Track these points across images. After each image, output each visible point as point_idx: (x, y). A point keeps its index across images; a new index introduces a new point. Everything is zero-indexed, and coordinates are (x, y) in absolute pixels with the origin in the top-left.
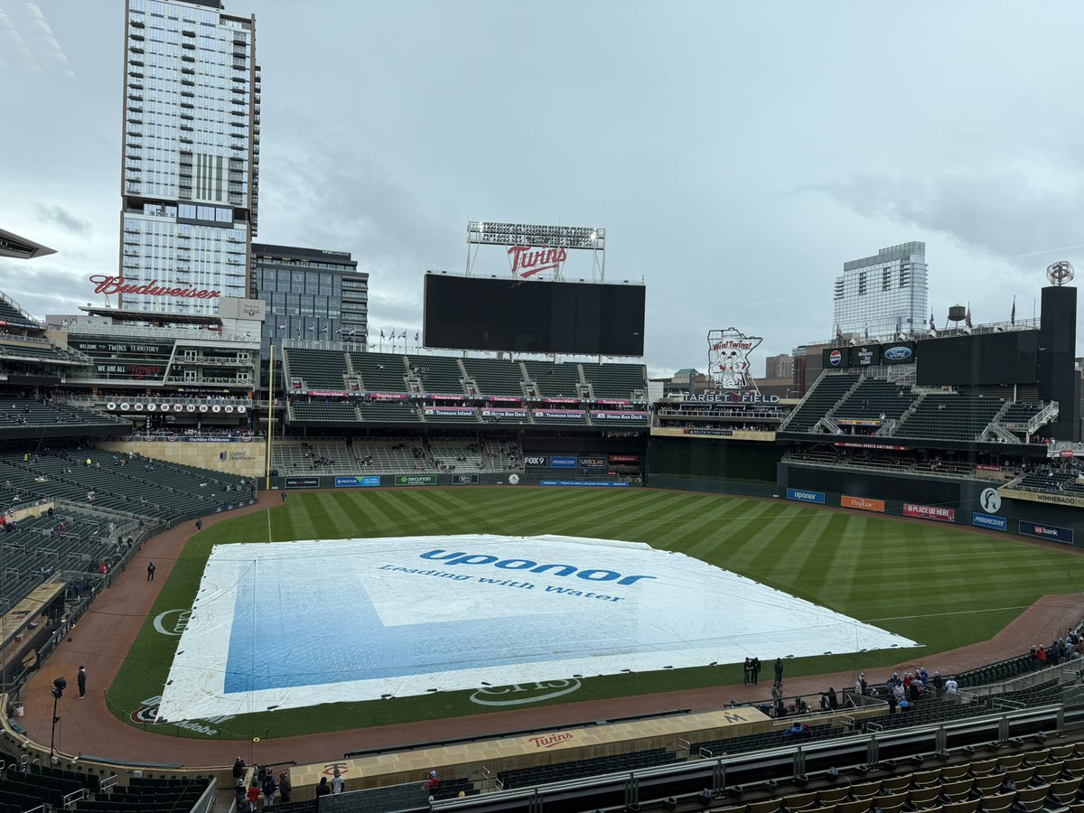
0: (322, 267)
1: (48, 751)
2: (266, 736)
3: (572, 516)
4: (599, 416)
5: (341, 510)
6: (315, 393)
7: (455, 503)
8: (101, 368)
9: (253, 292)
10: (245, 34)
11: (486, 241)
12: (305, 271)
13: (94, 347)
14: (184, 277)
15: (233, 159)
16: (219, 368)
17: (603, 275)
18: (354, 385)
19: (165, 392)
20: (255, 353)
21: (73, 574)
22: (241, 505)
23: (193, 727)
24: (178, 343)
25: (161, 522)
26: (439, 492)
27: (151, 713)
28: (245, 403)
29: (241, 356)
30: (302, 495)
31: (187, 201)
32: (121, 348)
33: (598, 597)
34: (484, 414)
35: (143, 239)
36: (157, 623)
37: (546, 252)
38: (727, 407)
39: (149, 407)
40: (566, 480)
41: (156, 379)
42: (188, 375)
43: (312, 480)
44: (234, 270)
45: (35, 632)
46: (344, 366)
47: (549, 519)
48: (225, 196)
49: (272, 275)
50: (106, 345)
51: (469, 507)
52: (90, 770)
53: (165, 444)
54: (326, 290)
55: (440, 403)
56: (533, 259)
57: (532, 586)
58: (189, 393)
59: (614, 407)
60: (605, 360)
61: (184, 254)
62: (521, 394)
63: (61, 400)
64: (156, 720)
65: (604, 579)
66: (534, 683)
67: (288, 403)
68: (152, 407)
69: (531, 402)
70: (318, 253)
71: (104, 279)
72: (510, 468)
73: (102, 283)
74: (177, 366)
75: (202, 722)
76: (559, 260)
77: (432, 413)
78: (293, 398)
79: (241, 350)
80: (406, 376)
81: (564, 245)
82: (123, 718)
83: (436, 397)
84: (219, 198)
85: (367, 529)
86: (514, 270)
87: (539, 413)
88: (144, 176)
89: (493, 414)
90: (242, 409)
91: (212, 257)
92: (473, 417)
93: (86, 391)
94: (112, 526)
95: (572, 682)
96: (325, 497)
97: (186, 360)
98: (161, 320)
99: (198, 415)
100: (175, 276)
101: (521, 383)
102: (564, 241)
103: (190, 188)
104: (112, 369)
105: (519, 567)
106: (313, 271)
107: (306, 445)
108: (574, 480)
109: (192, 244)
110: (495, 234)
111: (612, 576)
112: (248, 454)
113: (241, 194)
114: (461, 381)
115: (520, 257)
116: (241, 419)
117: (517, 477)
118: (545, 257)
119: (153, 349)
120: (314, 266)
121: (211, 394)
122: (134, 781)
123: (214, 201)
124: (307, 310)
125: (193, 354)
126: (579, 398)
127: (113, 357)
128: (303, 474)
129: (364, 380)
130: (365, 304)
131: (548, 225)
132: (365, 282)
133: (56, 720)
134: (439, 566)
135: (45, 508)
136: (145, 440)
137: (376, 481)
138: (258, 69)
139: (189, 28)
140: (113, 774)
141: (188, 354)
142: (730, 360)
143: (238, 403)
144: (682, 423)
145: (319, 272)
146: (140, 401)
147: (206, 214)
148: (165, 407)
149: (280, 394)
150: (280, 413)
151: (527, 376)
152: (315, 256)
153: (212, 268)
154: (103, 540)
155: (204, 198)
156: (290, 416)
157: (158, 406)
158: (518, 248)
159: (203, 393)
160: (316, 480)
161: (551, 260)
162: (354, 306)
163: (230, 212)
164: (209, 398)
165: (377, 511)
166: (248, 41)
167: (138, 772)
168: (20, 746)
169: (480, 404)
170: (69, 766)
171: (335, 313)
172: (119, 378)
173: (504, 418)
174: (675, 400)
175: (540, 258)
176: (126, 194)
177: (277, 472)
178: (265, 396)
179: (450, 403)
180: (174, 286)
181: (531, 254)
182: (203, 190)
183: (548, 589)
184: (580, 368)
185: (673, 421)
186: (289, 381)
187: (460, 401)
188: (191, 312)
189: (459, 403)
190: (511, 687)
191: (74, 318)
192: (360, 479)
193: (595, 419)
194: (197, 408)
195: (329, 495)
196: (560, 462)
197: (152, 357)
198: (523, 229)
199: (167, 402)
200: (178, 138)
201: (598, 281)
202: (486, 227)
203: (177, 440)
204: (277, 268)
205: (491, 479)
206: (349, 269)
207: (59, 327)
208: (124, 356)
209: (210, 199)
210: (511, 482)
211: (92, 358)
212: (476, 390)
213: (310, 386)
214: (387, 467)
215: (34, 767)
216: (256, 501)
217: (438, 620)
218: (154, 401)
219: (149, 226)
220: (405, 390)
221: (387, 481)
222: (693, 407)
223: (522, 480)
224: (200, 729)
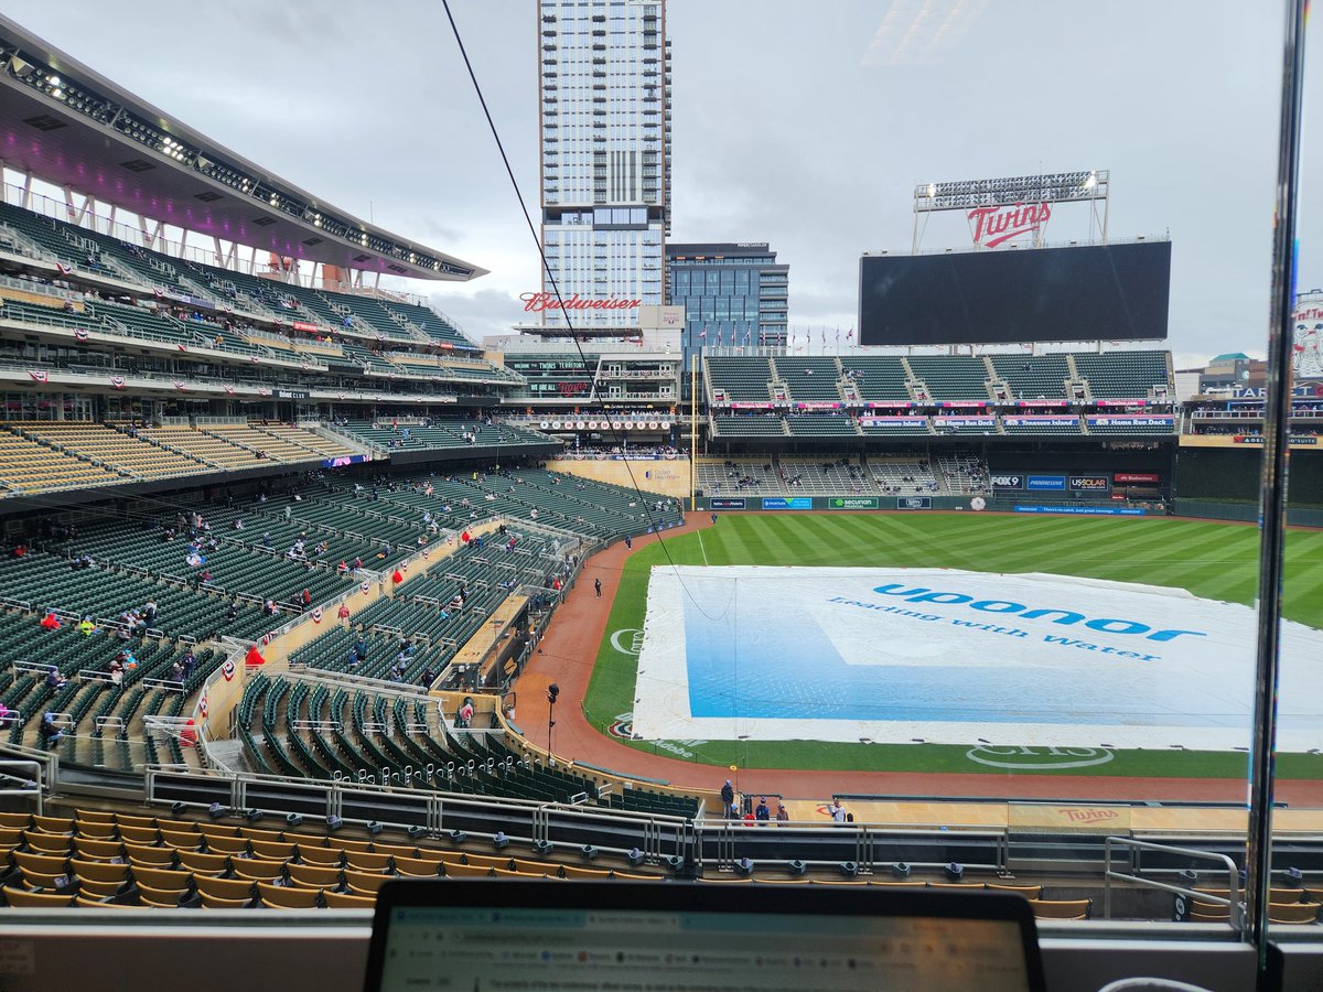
0: (738, 262)
1: (546, 753)
2: (742, 767)
3: (1067, 551)
4: (1099, 422)
5: (773, 535)
6: (739, 406)
7: (905, 531)
8: (534, 387)
9: (668, 298)
10: (655, 6)
11: (939, 207)
12: (720, 269)
13: (527, 366)
14: (601, 288)
15: (646, 153)
16: (643, 382)
17: (1104, 233)
18: (780, 394)
19: (592, 409)
20: (676, 364)
21: (532, 589)
22: (671, 526)
23: (669, 747)
24: (603, 358)
25: (599, 541)
26: (883, 517)
27: (626, 729)
28: (669, 418)
29: (663, 368)
30: (730, 517)
31: (601, 205)
32: (550, 366)
33: (1120, 653)
34: (937, 424)
35: (561, 251)
36: (614, 639)
37: (1022, 211)
38: (1307, 404)
39: (578, 425)
40: (1051, 506)
41: (584, 396)
42: (613, 390)
43: (738, 501)
44: (650, 276)
45: (508, 641)
46: (769, 374)
47: (1036, 554)
48: (639, 193)
49: (685, 277)
50: (537, 363)
51: (924, 536)
52: (584, 776)
53: (594, 462)
54: (742, 288)
55: (881, 412)
56: (1003, 222)
57: (1025, 634)
58: (615, 410)
59: (1122, 410)
60: (1107, 347)
61: (601, 263)
62: (987, 397)
63: (501, 420)
64: (632, 736)
65: (1126, 631)
66: (1047, 748)
67: (711, 417)
68: (581, 426)
69: (1000, 407)
70: (734, 247)
71: (532, 296)
72: (972, 490)
73: (531, 301)
74: (602, 381)
75: (677, 744)
76: (1038, 220)
77: (872, 424)
78: (716, 411)
79: (662, 361)
80: (839, 381)
81: (1046, 199)
82: (603, 731)
83: (876, 405)
84: (633, 198)
85: (806, 557)
86: (977, 238)
87: (1012, 420)
88: (560, 184)
89: (949, 424)
90: (666, 425)
91: (628, 263)
92: (923, 428)
93: (521, 410)
94: (556, 543)
95: (1100, 753)
96: (753, 519)
97: (611, 375)
98: (586, 335)
99: (624, 433)
100: (593, 287)
101: (986, 383)
102: (1048, 194)
103: (605, 191)
104: (543, 387)
105: (1003, 611)
106: (728, 268)
107: (730, 463)
108: (1062, 506)
109: (608, 251)
110: (952, 196)
111: (1137, 628)
112: (672, 473)
113: (655, 190)
114: (906, 384)
115: (985, 222)
116: (664, 436)
117: (982, 501)
118: (1020, 217)
119: (579, 366)
120: (729, 263)
121: (635, 410)
122: (626, 791)
123: (628, 202)
124: (722, 314)
125: (617, 369)
126: (1069, 400)
127: (544, 375)
128: (729, 494)
129: (791, 388)
130: (785, 300)
131: (1025, 176)
132: (786, 275)
133: (552, 724)
134: (900, 602)
135: (496, 525)
136: (575, 459)
137: (808, 504)
138: (668, 44)
139: (599, 12)
140: (605, 782)
141: (612, 369)
142: (1312, 337)
143: (662, 419)
144: (1230, 428)
145: (735, 269)
146: (569, 419)
147: (621, 217)
148: (593, 425)
149: (703, 408)
150: (703, 429)
151: (994, 373)
152: (730, 251)
153: (628, 275)
154: (552, 557)
155: (619, 200)
156: (714, 432)
157: (587, 424)
158: (981, 211)
159: (628, 409)
160: (742, 501)
161: (1028, 221)
162: (773, 305)
163: (645, 211)
164: (633, 414)
165: (814, 536)
166: (659, 14)
167: (629, 784)
168: (520, 746)
169: (930, 412)
170: (565, 770)
171: (752, 314)
172: (549, 396)
173: (963, 428)
174: (1219, 397)
175: (1012, 220)
176: (545, 205)
177: (702, 492)
178: (687, 410)
179: (894, 411)
180: (595, 299)
181: (1000, 216)
182: (617, 190)
183: (1048, 639)
184: (1070, 360)
185: (1215, 425)
186: (711, 393)
187: (905, 408)
188: (610, 325)
189: (905, 411)
190: (1018, 749)
191: (506, 339)
192: (789, 501)
193: (1092, 425)
194: (623, 425)
195: (758, 518)
196: (1041, 483)
197: (580, 374)
198: (989, 186)
199: (595, 419)
200: (592, 138)
201: (1098, 241)
202: (939, 189)
203: (605, 459)
204: (690, 269)
205: (947, 504)
206: (767, 262)
207: (495, 347)
208: (554, 374)
209: (624, 200)
210: (974, 507)
211: (526, 377)
212: (927, 394)
213: (733, 398)
214: (818, 487)
215: (537, 766)
216: (684, 523)
217: (909, 664)
218: (582, 419)
219: (567, 236)
220: (838, 398)
221: (819, 504)
222: (1249, 407)
223: (991, 505)
224: (675, 750)
